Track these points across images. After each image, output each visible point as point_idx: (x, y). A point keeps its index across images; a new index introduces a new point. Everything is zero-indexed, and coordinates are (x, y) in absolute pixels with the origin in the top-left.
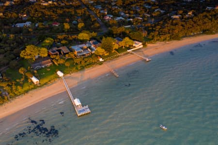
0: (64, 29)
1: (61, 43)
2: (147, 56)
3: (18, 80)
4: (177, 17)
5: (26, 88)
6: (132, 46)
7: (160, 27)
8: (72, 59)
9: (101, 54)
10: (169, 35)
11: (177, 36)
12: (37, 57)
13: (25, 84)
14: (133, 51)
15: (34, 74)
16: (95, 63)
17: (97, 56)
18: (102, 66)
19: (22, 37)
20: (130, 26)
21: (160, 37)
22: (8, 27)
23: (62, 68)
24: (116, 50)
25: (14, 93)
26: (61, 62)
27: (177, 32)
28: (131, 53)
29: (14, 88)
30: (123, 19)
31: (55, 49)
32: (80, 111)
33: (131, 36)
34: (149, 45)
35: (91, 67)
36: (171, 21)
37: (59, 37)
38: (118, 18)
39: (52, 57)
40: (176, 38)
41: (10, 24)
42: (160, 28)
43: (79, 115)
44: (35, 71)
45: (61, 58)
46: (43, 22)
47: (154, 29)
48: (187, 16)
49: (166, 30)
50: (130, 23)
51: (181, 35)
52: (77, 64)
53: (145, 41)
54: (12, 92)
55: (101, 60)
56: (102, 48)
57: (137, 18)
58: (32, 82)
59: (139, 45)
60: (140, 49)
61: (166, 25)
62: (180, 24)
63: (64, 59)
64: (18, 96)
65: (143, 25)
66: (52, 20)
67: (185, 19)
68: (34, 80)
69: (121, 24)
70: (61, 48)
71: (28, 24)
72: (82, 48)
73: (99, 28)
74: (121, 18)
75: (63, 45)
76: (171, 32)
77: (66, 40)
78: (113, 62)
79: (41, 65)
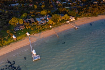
0: (34, 8)
1: (31, 16)
2: (76, 26)
3: (5, 37)
4: (96, 2)
5: (9, 42)
6: (69, 19)
7: (86, 8)
8: (36, 26)
9: (51, 24)
10: (90, 13)
11: (95, 14)
12: (18, 23)
13: (9, 39)
15: (14, 34)
16: (47, 28)
17: (49, 25)
18: (51, 30)
19: (12, 12)
20: (69, 7)
21: (85, 14)
22: (7, 6)
23: (29, 31)
24: (60, 21)
25: (2, 44)
26: (29, 27)
27: (95, 12)
28: (68, 23)
29: (2, 41)
30: (66, 3)
31: (27, 19)
32: (35, 58)
33: (69, 14)
34: (78, 19)
35: (45, 31)
36: (92, 5)
37: (31, 13)
38: (64, 3)
39: (25, 24)
41: (8, 5)
42: (86, 9)
43: (33, 60)
44: (15, 32)
45: (29, 25)
46: (24, 3)
47: (82, 9)
48: (102, 2)
49: (89, 10)
50: (70, 5)
51: (97, 14)
52: (38, 29)
53: (77, 16)
54: (1, 44)
55: (51, 27)
56: (52, 20)
57: (73, 3)
59: (73, 19)
60: (73, 21)
61: (89, 7)
62: (97, 7)
63: (31, 26)
64: (4, 46)
65: (77, 7)
66: (29, 3)
67: (101, 4)
68: (14, 37)
69: (64, 6)
70: (31, 19)
71: (17, 4)
72: (41, 20)
73: (52, 8)
74: (65, 2)
76: (92, 11)
77: (34, 15)
78: (58, 28)
79: (19, 29)
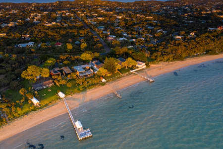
0: (66, 50)
1: (64, 64)
2: (150, 77)
3: (17, 102)
4: (180, 37)
5: (26, 110)
6: (135, 66)
7: (163, 47)
8: (74, 79)
9: (104, 75)
10: (172, 55)
11: (181, 56)
12: (38, 77)
13: (25, 106)
14: (136, 71)
15: (34, 95)
16: (97, 83)
17: (100, 77)
18: (105, 86)
19: (24, 58)
20: (133, 46)
21: (163, 58)
22: (11, 47)
23: (63, 89)
24: (118, 70)
25: (13, 115)
26: (63, 82)
27: (180, 52)
28: (134, 74)
29: (13, 109)
30: (126, 39)
31: (57, 69)
32: (81, 135)
33: (134, 57)
34: (152, 65)
35: (93, 88)
36: (173, 41)
37: (62, 57)
38: (121, 39)
39: (53, 77)
40: (180, 58)
41: (13, 44)
42: (163, 49)
43: (80, 139)
44: (36, 92)
45: (63, 79)
46: (45, 42)
47: (157, 49)
48: (189, 36)
49: (169, 50)
50: (132, 43)
51: (184, 55)
52: (79, 84)
53: (149, 61)
54: (10, 114)
55: (103, 80)
56: (105, 68)
57: (139, 38)
58: (32, 104)
59: (142, 66)
60: (143, 69)
61: (169, 45)
62: (183, 45)
63: (66, 80)
64: (16, 118)
65: (146, 45)
66: (55, 41)
67: (188, 39)
68: (35, 101)
69: (124, 44)
70: (63, 68)
71: (31, 44)
72: (84, 69)
73: (101, 48)
74: (124, 38)
75: (66, 65)
76: (174, 52)
77: (68, 60)
78: (117, 82)
79: (42, 86)
